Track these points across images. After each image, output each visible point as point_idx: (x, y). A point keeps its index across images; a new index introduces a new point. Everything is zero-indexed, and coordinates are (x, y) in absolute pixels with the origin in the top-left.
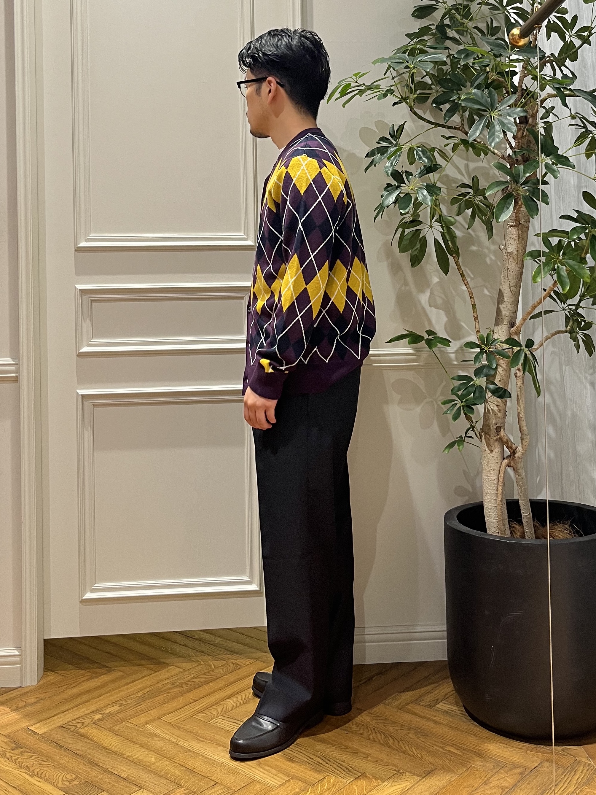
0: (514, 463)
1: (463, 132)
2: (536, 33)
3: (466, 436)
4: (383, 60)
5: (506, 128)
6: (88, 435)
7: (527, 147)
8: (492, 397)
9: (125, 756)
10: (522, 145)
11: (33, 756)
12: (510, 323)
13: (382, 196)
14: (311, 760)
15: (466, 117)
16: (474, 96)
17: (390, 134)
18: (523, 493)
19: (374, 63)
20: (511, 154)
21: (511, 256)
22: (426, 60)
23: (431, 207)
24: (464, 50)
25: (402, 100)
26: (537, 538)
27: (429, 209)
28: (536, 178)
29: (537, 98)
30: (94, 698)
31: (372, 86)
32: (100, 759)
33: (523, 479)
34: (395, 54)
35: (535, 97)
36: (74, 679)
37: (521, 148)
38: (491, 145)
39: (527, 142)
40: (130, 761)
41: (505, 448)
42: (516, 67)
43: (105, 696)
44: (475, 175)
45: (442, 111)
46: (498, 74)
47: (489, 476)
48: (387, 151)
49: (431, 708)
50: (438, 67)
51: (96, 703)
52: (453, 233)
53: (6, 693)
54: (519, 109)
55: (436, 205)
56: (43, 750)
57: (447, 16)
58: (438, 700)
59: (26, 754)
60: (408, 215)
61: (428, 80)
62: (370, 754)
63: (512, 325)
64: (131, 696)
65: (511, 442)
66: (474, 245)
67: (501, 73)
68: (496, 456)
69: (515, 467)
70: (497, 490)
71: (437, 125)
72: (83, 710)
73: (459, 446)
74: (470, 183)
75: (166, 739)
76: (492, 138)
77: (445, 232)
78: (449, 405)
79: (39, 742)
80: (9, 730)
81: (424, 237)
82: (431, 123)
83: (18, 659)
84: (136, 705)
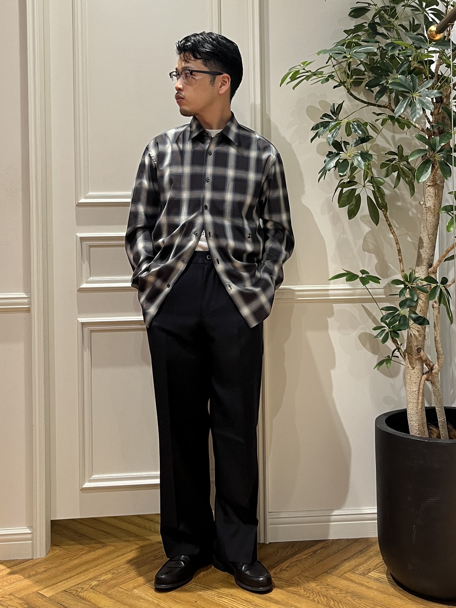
0: (432, 378)
1: (390, 110)
2: (450, 29)
3: (392, 356)
4: (325, 51)
5: (425, 106)
6: (87, 354)
7: (442, 122)
8: (414, 324)
10: (439, 121)
12: (428, 263)
13: (325, 162)
15: (392, 97)
16: (399, 81)
17: (331, 111)
18: (439, 401)
19: (318, 54)
20: (429, 128)
21: (429, 210)
22: (361, 51)
23: (364, 171)
24: (392, 43)
25: (340, 84)
26: (450, 438)
27: (363, 172)
28: (449, 147)
29: (451, 82)
30: (91, 568)
31: (316, 73)
33: (439, 390)
34: (335, 46)
35: (449, 81)
36: (76, 553)
37: (438, 123)
38: (413, 120)
39: (442, 118)
41: (425, 365)
42: (433, 57)
43: (101, 566)
44: (400, 145)
45: (373, 93)
46: (418, 63)
47: (412, 388)
48: (329, 125)
49: (365, 576)
50: (370, 57)
51: (94, 571)
52: (382, 192)
53: (20, 563)
54: (436, 91)
55: (368, 169)
57: (378, 16)
58: (370, 569)
60: (346, 177)
61: (362, 68)
63: (430, 266)
64: (123, 566)
65: (429, 360)
66: (399, 201)
67: (421, 62)
68: (417, 372)
69: (432, 381)
70: (418, 399)
71: (369, 104)
72: (83, 577)
73: (387, 364)
74: (396, 151)
75: (150, 601)
76: (414, 114)
77: (376, 190)
78: (379, 331)
79: (46, 603)
80: (23, 594)
81: (359, 195)
82: (365, 102)
83: (30, 536)
84: (125, 573)
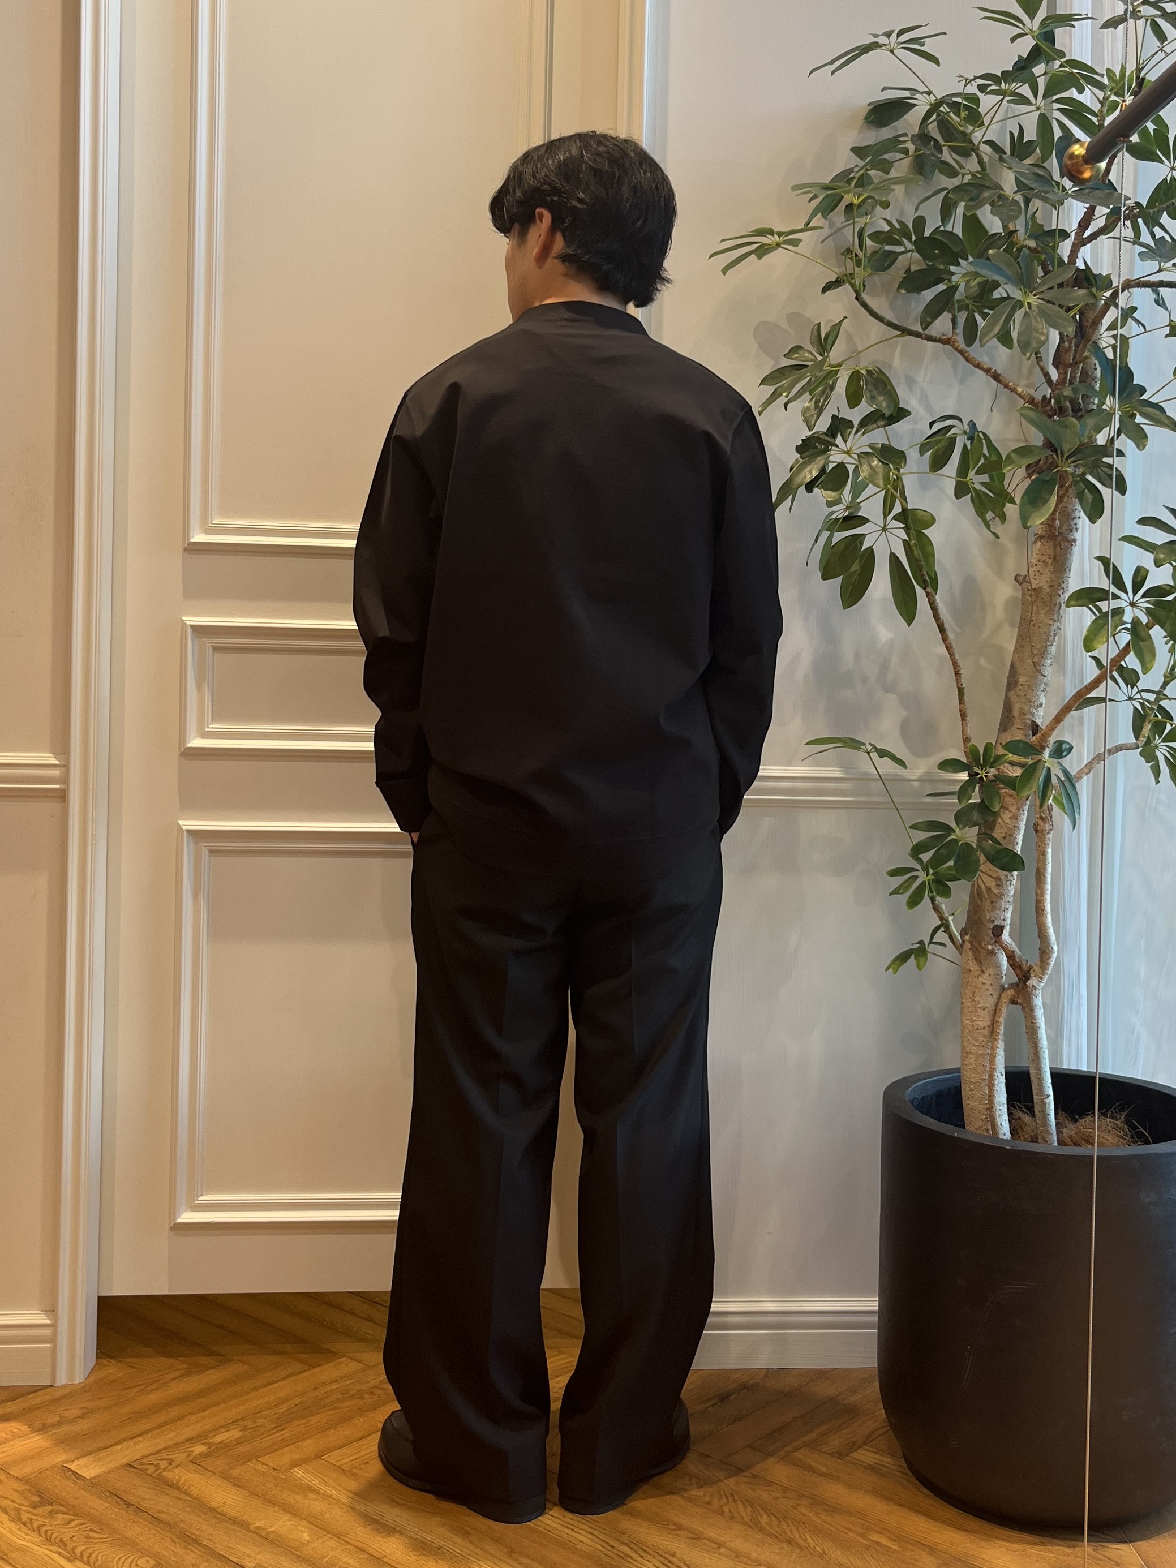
0: (1025, 998)
1: (955, 349)
3: (931, 942)
8: (990, 867)
9: (251, 1528)
11: (73, 1520)
12: (1029, 724)
13: (791, 469)
14: (609, 1548)
17: (811, 340)
20: (1048, 396)
21: (1037, 596)
23: (886, 493)
25: (842, 279)
27: (881, 495)
30: (193, 1413)
32: (203, 1531)
36: (153, 1376)
40: (262, 1537)
43: (215, 1410)
45: (918, 304)
47: (976, 1021)
49: (842, 1459)
51: (196, 1422)
52: (928, 544)
53: (23, 1395)
55: (896, 490)
56: (93, 1509)
57: (934, 118)
58: (855, 1442)
59: (60, 1516)
60: (841, 506)
62: (724, 1543)
63: (1034, 730)
64: (267, 1412)
68: (990, 983)
69: (1026, 1004)
71: (905, 331)
72: (172, 1435)
73: (917, 960)
75: (330, 1497)
77: (913, 542)
78: (901, 879)
79: (84, 1493)
80: (28, 1469)
81: (870, 550)
82: (895, 327)
83: (48, 1332)
84: (273, 1429)
